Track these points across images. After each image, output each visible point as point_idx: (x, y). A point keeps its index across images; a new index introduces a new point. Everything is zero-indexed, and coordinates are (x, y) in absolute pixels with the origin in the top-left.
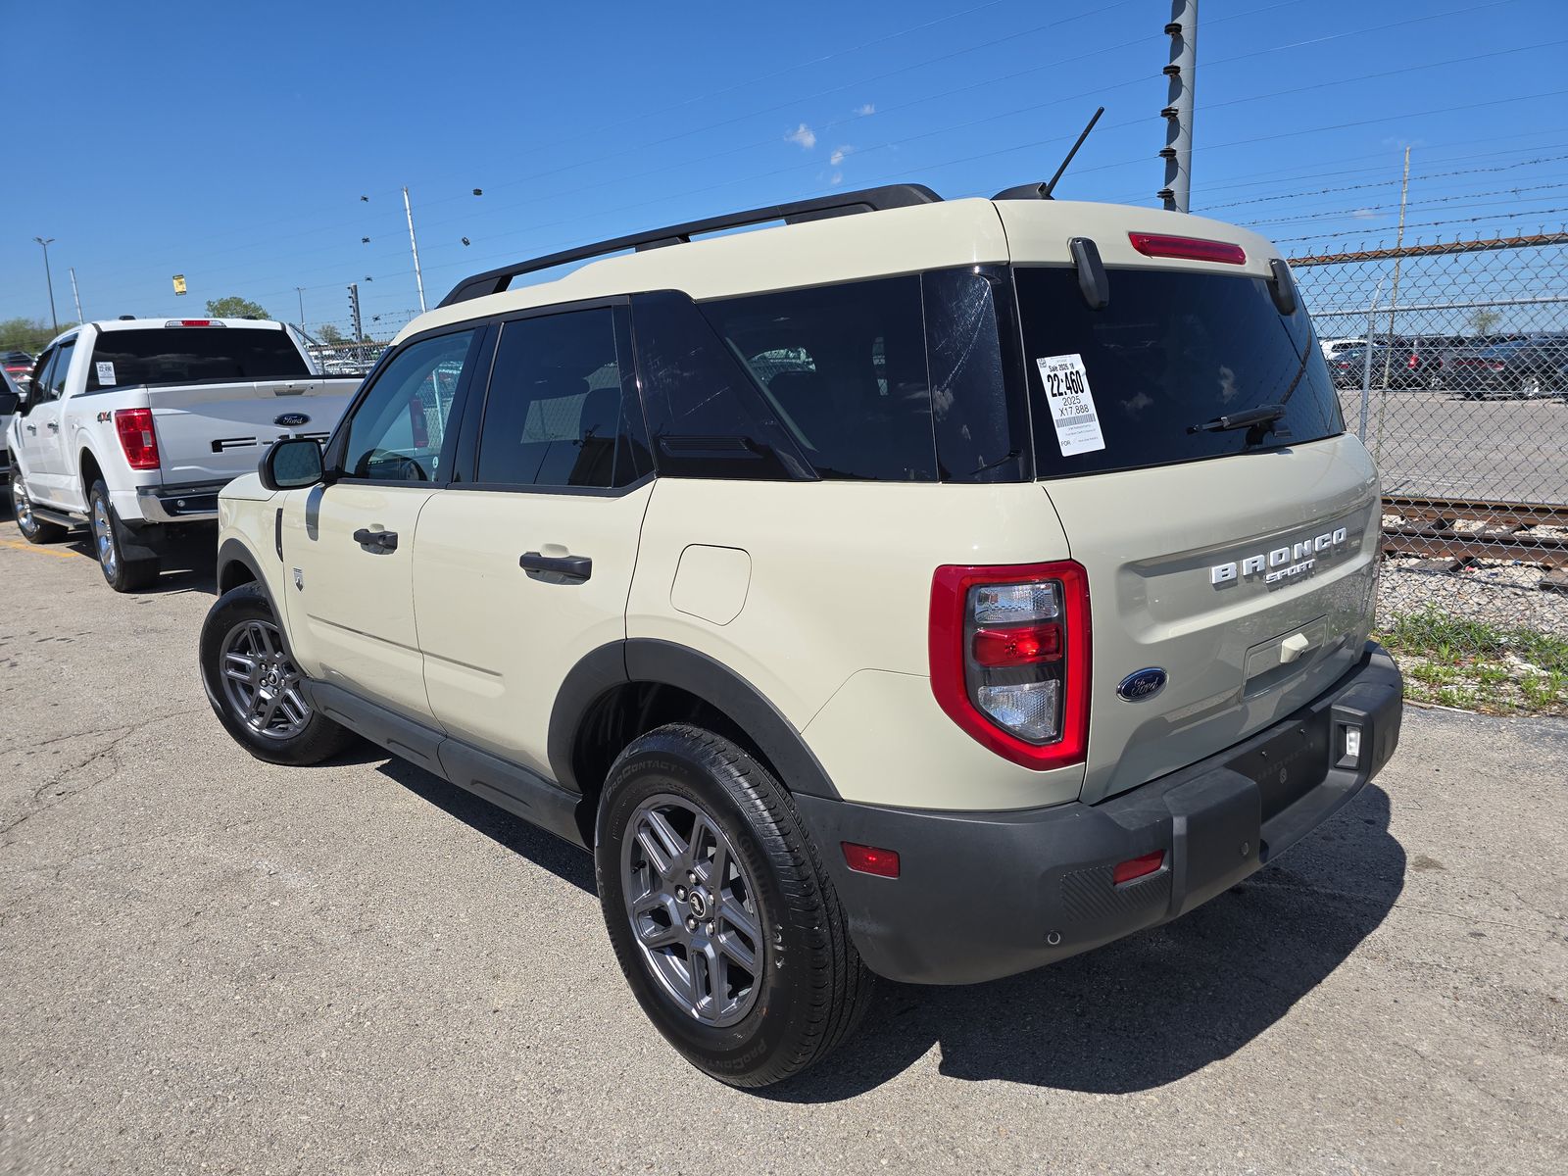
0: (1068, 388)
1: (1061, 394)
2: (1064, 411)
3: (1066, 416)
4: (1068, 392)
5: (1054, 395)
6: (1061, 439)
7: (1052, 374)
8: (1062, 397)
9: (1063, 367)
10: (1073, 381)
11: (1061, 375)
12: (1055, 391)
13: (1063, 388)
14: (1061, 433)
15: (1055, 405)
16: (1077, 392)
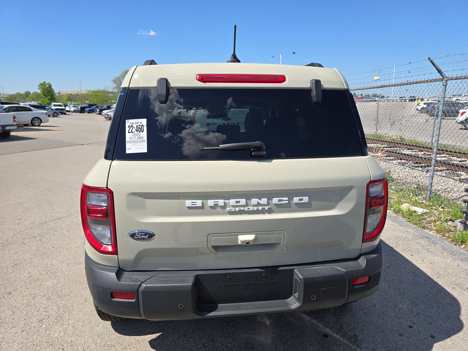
0: (136, 130)
1: (132, 132)
2: (132, 138)
3: (132, 140)
4: (136, 132)
5: (129, 132)
6: (127, 147)
7: (131, 126)
8: (132, 133)
9: (136, 123)
10: (139, 128)
11: (135, 126)
12: (130, 131)
13: (134, 130)
14: (128, 146)
15: (128, 136)
16: (140, 132)
